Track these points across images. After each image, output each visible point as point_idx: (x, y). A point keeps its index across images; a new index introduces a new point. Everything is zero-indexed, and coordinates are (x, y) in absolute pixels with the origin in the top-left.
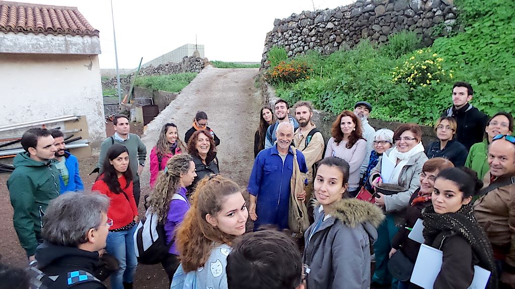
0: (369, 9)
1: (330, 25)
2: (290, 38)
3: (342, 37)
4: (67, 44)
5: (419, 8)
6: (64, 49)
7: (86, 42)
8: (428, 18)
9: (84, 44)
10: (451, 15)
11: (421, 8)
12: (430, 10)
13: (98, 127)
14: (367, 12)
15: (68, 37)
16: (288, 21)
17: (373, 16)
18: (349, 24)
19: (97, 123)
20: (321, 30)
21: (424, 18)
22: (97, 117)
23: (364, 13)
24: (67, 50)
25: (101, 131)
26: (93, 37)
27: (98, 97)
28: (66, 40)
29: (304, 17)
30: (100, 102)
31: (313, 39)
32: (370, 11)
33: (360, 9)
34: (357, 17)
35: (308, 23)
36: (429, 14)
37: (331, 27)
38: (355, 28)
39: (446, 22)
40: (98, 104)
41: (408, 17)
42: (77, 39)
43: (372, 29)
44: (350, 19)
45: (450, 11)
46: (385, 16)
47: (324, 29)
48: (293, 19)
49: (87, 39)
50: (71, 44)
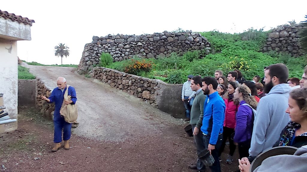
0: (164, 38)
1: (140, 44)
2: (110, 48)
3: (149, 51)
4: (7, 27)
5: (192, 40)
6: (4, 31)
7: (21, 28)
8: (198, 46)
9: (20, 29)
10: (208, 45)
11: (193, 41)
12: (198, 42)
13: (12, 104)
14: (163, 39)
15: (9, 21)
16: (106, 38)
17: (167, 42)
18: (153, 44)
19: (11, 101)
20: (133, 46)
21: (196, 45)
22: (12, 95)
23: (162, 39)
24: (7, 32)
25: (13, 108)
26: (26, 25)
27: (14, 77)
28: (6, 23)
29: (119, 37)
30: (15, 82)
31: (128, 50)
32: (165, 39)
33: (158, 38)
34: (157, 41)
35: (123, 41)
36: (198, 44)
37: (141, 45)
38: (157, 47)
39: (206, 48)
40: (13, 83)
41: (187, 44)
42: (15, 24)
43: (167, 48)
44: (153, 41)
45: (208, 43)
46: (174, 42)
47: (136, 45)
48: (110, 38)
49: (22, 26)
50: (10, 27)
